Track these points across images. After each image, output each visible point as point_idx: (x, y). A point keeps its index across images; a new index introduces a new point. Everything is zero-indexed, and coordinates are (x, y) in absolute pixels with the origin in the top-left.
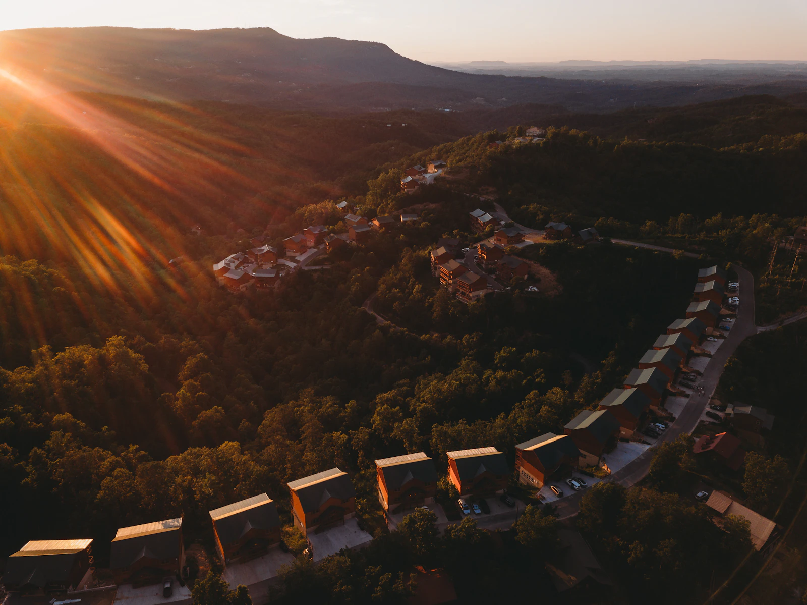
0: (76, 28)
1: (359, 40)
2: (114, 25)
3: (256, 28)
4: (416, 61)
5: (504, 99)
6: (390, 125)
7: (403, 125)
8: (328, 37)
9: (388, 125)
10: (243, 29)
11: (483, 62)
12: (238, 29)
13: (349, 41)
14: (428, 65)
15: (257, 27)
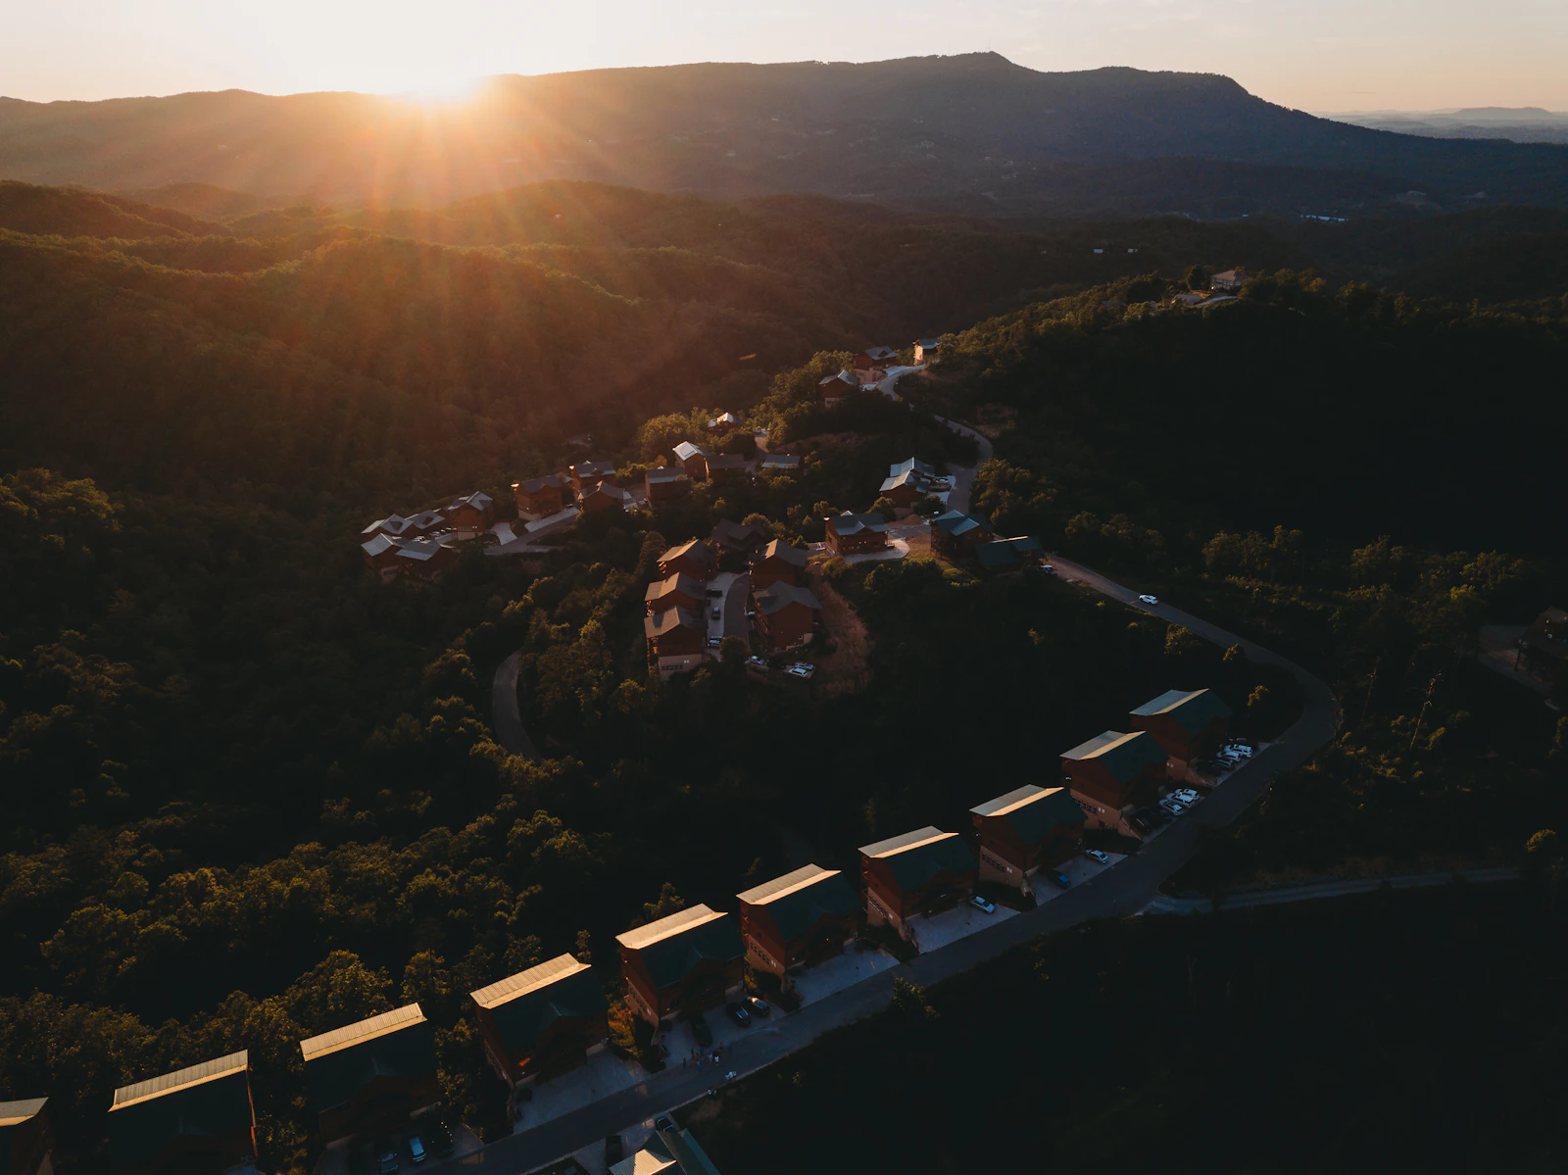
0: (660, 68)
1: (1175, 71)
2: (721, 60)
3: (969, 54)
4: (1296, 112)
5: (1480, 195)
6: (1100, 251)
7: (1131, 251)
8: (1110, 66)
9: (1096, 251)
10: (944, 57)
11: (1490, 109)
12: (935, 56)
13: (1153, 73)
14: (1322, 120)
15: (972, 52)
